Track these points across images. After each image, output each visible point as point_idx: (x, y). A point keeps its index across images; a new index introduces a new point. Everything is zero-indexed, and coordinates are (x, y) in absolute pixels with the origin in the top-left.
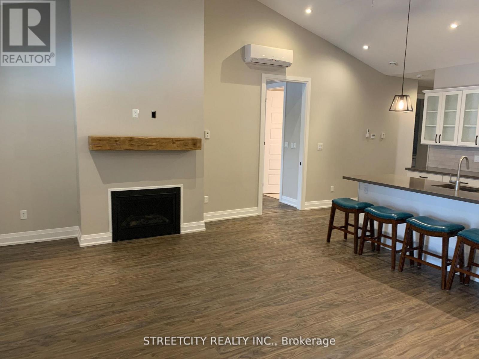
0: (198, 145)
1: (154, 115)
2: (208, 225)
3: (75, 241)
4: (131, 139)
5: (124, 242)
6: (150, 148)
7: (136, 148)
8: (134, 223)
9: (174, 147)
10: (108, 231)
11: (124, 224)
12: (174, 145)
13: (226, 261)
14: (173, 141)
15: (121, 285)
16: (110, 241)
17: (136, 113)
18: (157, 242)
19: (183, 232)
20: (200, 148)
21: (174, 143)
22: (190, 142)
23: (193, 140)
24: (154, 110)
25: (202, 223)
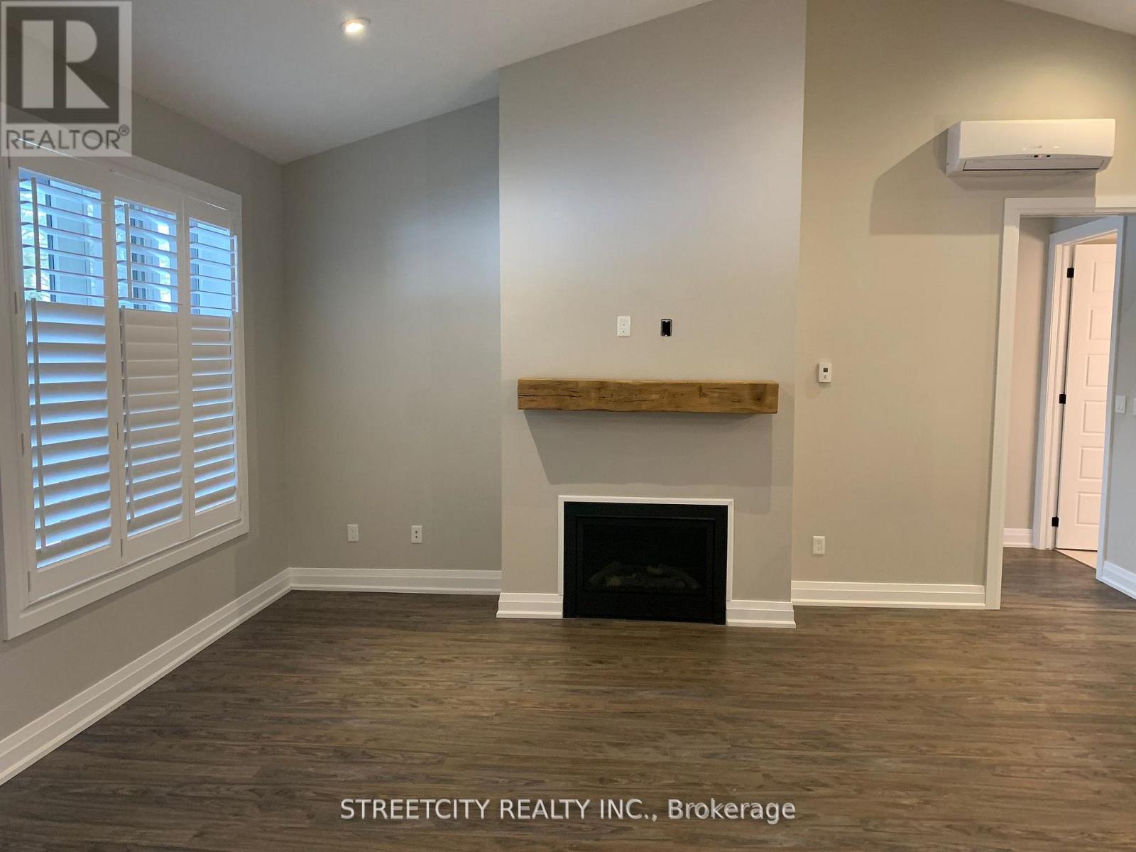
0: (769, 399)
1: (666, 328)
2: (800, 612)
3: (491, 602)
4: (601, 386)
5: (586, 622)
6: (644, 407)
7: (611, 406)
8: (615, 581)
9: (704, 404)
10: (556, 592)
11: (594, 579)
12: (706, 400)
13: (777, 721)
14: (701, 389)
15: (497, 720)
16: (558, 613)
17: (623, 325)
18: (656, 634)
19: (731, 621)
20: (773, 409)
21: (705, 395)
22: (746, 394)
23: (754, 387)
24: (667, 317)
25: (786, 607)
